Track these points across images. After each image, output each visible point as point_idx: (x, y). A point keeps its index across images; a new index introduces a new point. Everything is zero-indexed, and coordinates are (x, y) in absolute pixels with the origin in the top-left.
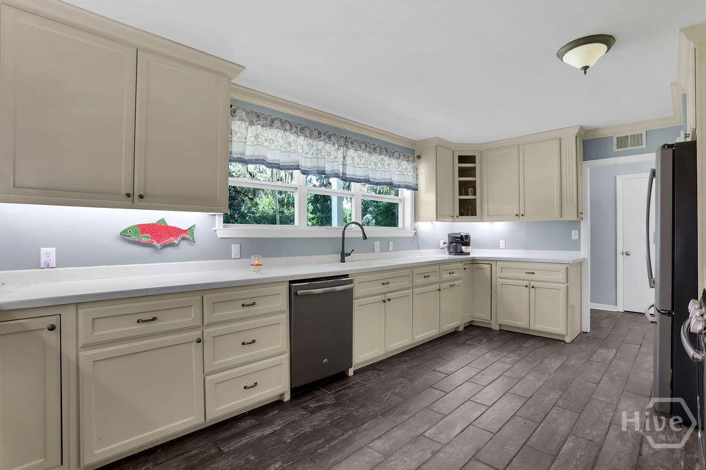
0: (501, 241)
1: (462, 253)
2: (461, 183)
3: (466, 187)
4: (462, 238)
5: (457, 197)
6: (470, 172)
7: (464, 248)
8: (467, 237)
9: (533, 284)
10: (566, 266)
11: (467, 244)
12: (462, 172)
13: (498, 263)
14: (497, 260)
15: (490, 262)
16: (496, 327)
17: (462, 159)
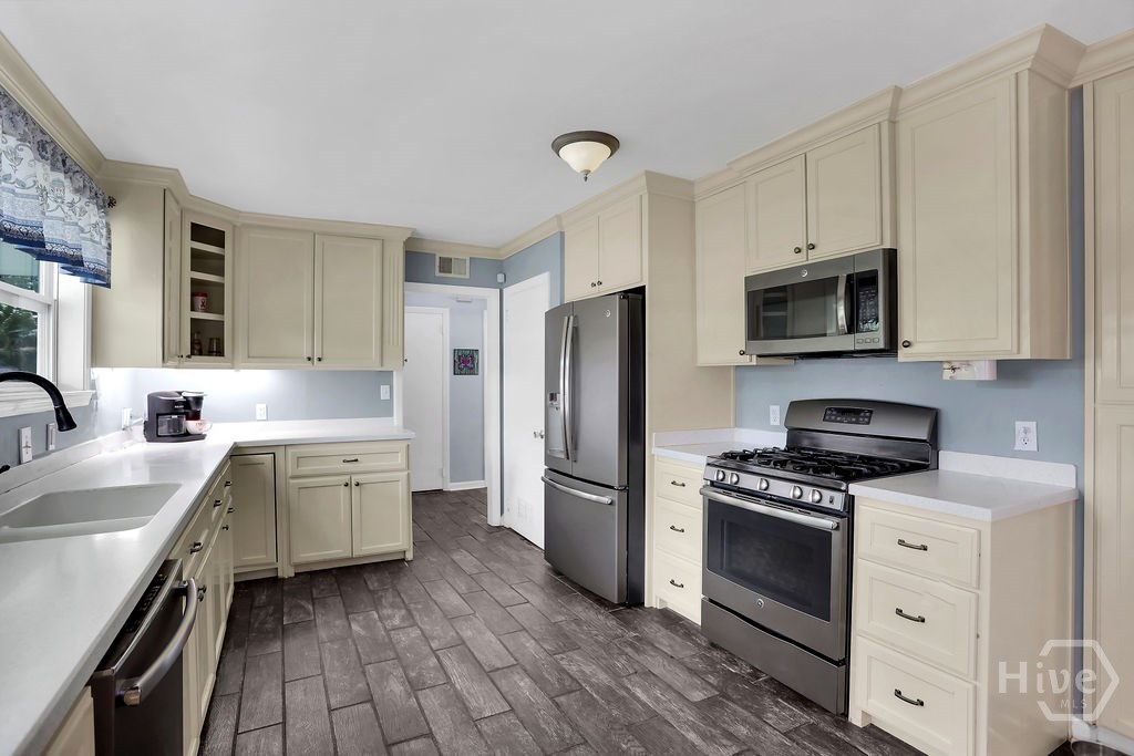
0: (259, 406)
1: (187, 436)
2: (194, 282)
3: (205, 295)
4: (187, 403)
5: (188, 315)
6: (214, 264)
7: (192, 426)
8: (198, 400)
9: (355, 479)
10: (404, 444)
11: (196, 416)
12: (198, 260)
13: (290, 451)
14: (286, 445)
15: (271, 448)
16: (286, 572)
17: (199, 232)
